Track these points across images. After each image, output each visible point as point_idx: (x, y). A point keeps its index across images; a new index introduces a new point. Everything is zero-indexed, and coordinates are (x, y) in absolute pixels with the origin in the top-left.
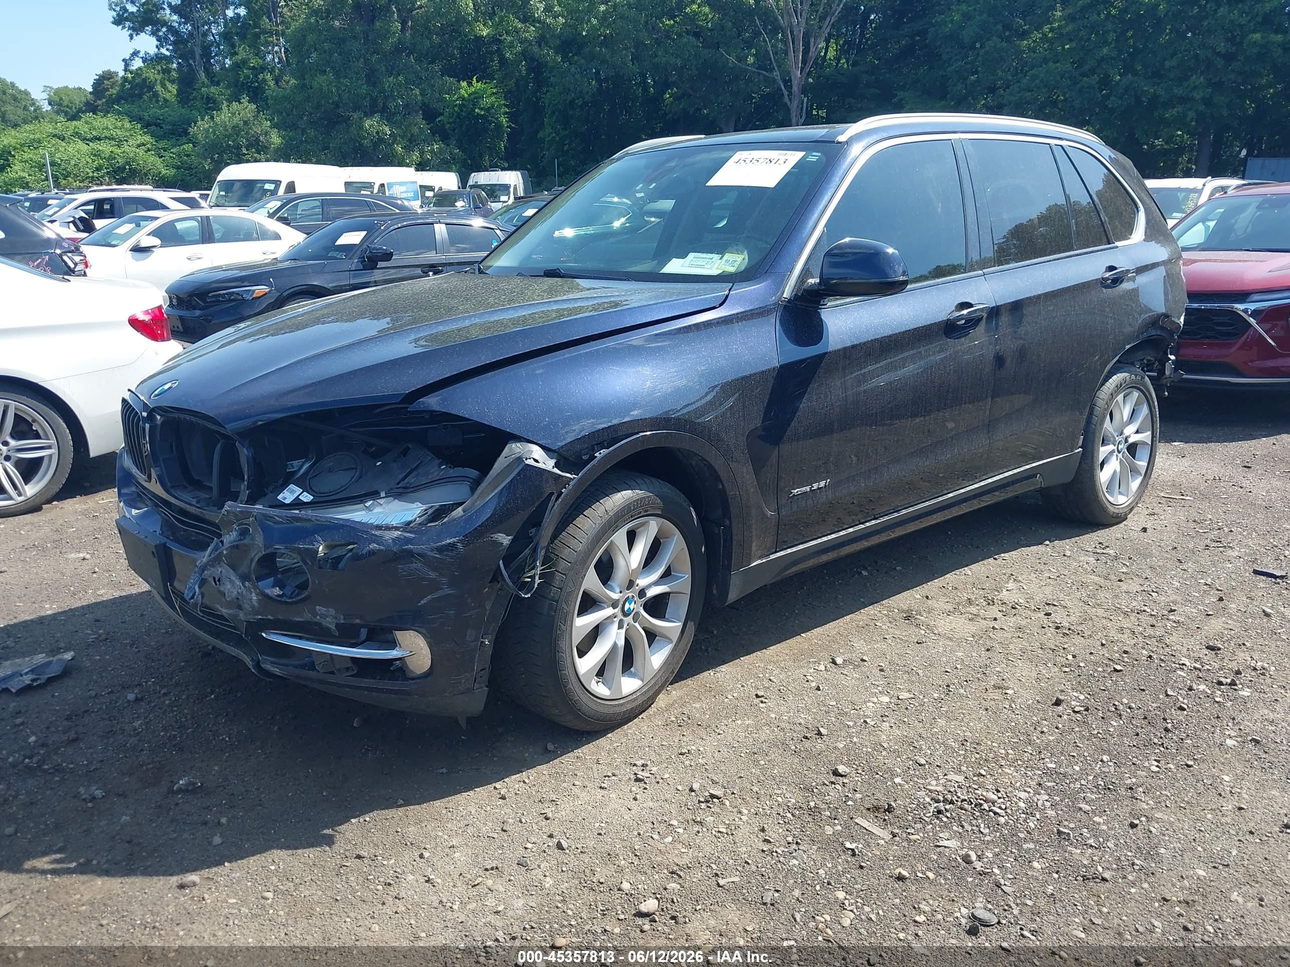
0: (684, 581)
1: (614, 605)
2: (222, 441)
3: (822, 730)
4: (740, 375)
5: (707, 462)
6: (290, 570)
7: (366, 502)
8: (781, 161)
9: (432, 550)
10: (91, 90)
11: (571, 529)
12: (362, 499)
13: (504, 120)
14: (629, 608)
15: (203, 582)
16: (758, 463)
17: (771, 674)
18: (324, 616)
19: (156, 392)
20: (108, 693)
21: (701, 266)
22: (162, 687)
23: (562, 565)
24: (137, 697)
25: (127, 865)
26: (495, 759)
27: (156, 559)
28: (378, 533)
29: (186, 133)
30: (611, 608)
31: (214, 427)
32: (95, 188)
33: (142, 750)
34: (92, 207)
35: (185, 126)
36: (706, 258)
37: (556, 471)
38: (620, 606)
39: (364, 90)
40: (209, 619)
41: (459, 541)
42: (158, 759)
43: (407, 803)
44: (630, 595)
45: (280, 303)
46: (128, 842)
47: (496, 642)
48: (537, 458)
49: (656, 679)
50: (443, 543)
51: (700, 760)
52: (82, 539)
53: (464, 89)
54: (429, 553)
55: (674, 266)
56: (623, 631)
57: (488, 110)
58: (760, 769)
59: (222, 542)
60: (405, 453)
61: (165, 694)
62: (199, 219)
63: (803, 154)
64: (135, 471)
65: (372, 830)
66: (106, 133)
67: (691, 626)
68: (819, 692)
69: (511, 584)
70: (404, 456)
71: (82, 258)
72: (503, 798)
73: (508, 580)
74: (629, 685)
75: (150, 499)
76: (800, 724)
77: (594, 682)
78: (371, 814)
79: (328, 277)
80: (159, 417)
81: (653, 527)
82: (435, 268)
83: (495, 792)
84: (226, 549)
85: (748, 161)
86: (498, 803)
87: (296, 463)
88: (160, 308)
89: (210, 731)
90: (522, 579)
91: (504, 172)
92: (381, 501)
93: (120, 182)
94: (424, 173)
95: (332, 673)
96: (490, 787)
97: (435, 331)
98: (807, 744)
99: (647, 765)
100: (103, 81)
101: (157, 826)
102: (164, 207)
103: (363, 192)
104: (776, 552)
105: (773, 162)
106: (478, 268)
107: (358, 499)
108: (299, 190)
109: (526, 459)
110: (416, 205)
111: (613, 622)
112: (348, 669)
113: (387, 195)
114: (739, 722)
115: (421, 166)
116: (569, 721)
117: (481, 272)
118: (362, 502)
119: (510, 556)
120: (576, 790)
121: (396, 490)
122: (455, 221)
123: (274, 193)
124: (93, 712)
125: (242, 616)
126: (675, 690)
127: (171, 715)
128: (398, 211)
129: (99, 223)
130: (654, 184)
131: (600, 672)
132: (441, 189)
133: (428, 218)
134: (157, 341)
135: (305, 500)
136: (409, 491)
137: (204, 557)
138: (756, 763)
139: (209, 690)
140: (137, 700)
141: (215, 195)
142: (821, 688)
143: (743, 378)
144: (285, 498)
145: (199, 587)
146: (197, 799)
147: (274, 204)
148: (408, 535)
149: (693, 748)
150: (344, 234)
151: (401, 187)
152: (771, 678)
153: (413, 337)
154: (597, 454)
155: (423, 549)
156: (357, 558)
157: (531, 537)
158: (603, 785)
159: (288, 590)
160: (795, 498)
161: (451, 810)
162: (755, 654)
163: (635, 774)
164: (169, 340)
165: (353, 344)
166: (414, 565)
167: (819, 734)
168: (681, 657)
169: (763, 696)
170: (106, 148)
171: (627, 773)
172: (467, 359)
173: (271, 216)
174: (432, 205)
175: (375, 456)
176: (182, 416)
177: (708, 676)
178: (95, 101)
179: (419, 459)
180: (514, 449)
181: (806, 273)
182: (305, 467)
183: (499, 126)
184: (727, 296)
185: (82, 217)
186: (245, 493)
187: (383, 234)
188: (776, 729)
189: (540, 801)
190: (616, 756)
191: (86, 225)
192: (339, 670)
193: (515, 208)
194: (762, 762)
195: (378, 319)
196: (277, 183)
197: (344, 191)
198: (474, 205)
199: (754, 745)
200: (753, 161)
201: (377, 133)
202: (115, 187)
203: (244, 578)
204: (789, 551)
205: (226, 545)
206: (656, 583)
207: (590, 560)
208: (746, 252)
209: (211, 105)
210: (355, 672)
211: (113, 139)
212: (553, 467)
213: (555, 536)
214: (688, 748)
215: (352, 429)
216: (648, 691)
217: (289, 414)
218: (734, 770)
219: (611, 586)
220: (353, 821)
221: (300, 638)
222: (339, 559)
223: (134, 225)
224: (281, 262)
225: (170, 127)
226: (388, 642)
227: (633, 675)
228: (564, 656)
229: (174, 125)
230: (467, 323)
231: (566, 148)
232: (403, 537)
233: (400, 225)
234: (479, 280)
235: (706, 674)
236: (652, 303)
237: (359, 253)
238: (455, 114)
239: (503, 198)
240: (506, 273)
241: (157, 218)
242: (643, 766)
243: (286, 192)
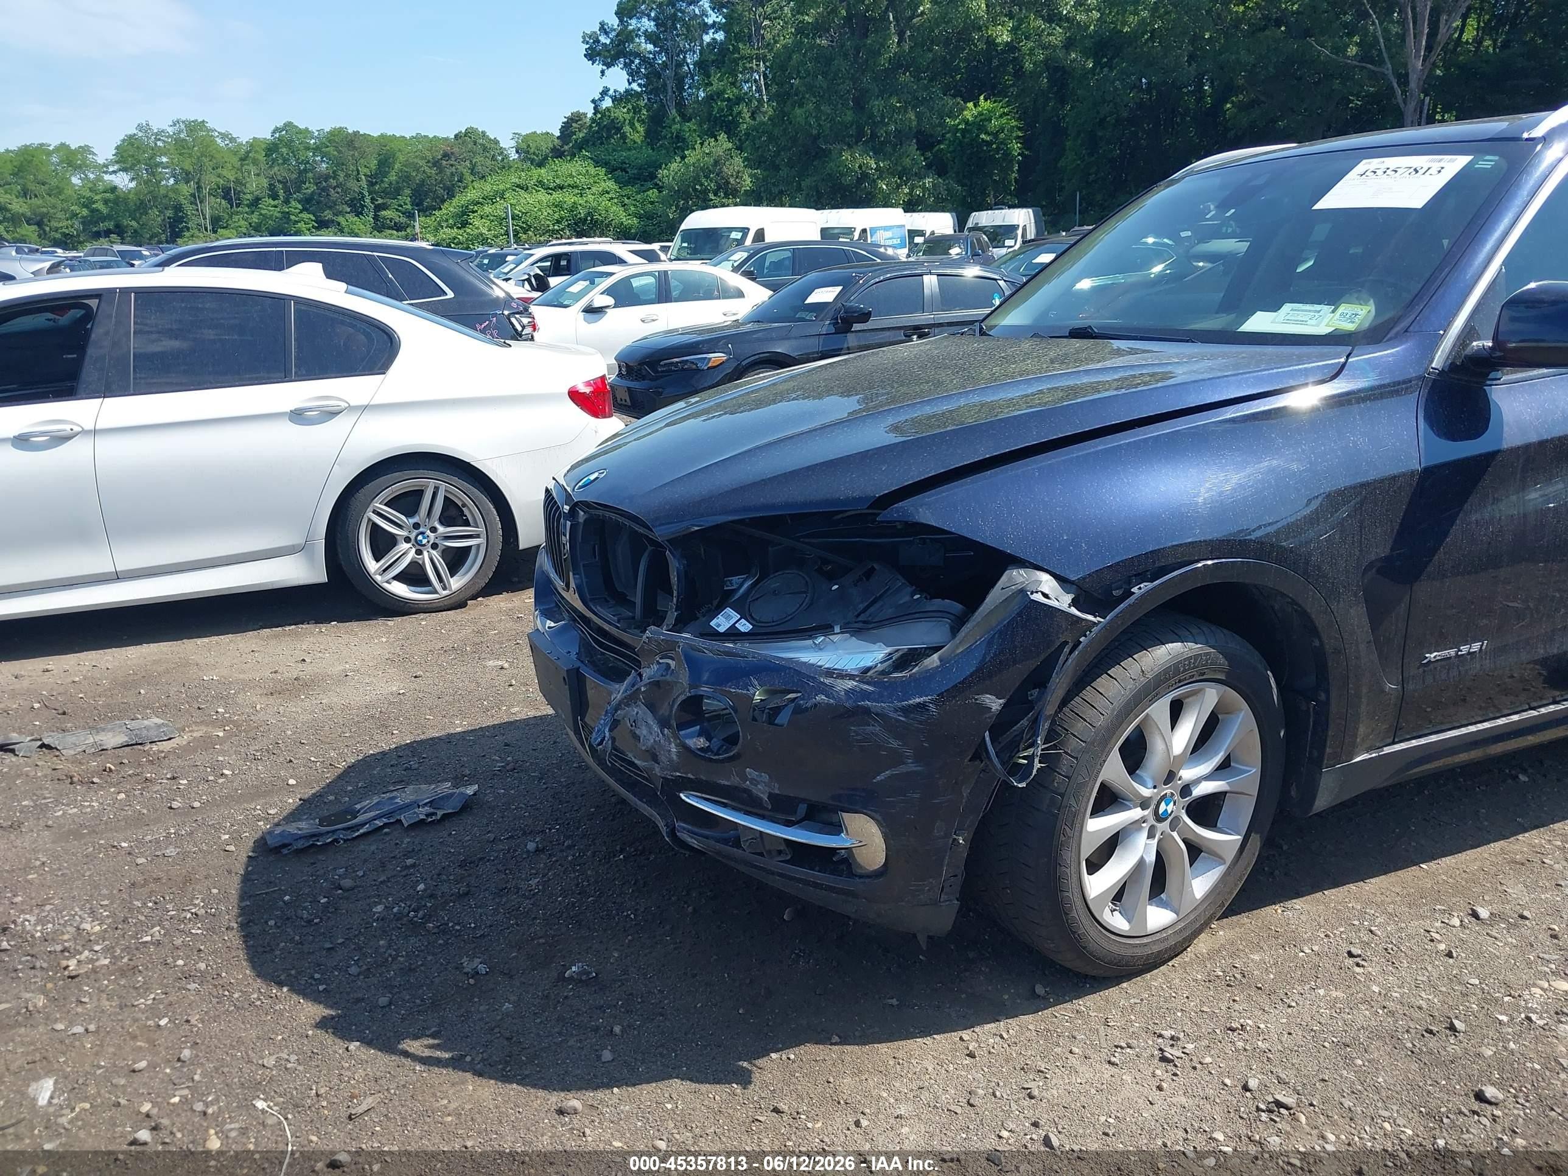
0: (1250, 774)
1: (1144, 804)
2: (650, 548)
3: (1456, 1022)
4: (1359, 481)
5: (1300, 606)
6: (718, 717)
7: (816, 638)
8: (1433, 171)
9: (896, 711)
10: (558, 134)
11: (1088, 693)
12: (810, 633)
13: (1016, 147)
14: (1166, 810)
15: (615, 724)
16: (1377, 612)
17: (1372, 920)
18: (754, 782)
19: (580, 484)
20: (507, 839)
21: (1303, 322)
22: (567, 837)
23: (1073, 744)
24: (537, 847)
25: (503, 1069)
26: (963, 996)
27: (567, 687)
28: (827, 681)
29: (653, 176)
30: (1139, 808)
31: (642, 530)
32: (554, 242)
33: (535, 918)
34: (549, 264)
35: (651, 170)
36: (1310, 311)
37: (1074, 611)
38: (1153, 807)
39: (849, 116)
40: (622, 766)
41: (932, 702)
42: (552, 932)
43: (844, 1041)
44: (1169, 791)
45: (739, 372)
46: (507, 1039)
47: (975, 844)
48: (1047, 592)
49: (1197, 913)
50: (911, 702)
51: (1260, 1043)
52: (503, 644)
53: (970, 111)
54: (892, 714)
55: (1260, 322)
56: (1154, 842)
57: (995, 135)
58: (1355, 1072)
59: (640, 675)
60: (869, 574)
61: (569, 847)
62: (657, 274)
63: (1469, 158)
64: (553, 575)
65: (797, 1075)
66: (570, 181)
67: (1256, 841)
68: (1451, 961)
69: (999, 766)
70: (868, 579)
71: (530, 320)
72: (971, 1055)
73: (995, 760)
74: (1158, 917)
75: (567, 611)
76: (1420, 1008)
77: (1107, 910)
78: (796, 1049)
79: (793, 343)
80: (582, 513)
81: (1211, 696)
82: (920, 331)
83: (960, 1044)
84: (645, 685)
85: (1379, 172)
86: (965, 1062)
87: (736, 579)
88: (603, 378)
89: (614, 903)
90: (1015, 760)
91: (1012, 210)
92: (835, 638)
93: (580, 235)
94: (915, 215)
95: (761, 854)
96: (955, 1036)
97: (919, 413)
98: (1433, 1043)
99: (1178, 1039)
100: (572, 122)
101: (541, 1022)
102: (621, 261)
103: (841, 240)
104: (1394, 743)
105: (1421, 172)
106: (980, 329)
107: (807, 633)
108: (769, 238)
109: (1032, 593)
110: (902, 253)
111: (1140, 829)
112: (780, 852)
113: (869, 242)
114: (1322, 992)
115: (910, 207)
116: (1068, 959)
117: (982, 333)
118: (810, 637)
119: (1001, 725)
120: (1073, 1061)
121: (856, 625)
122: (948, 271)
123: (740, 242)
124: (488, 860)
125: (657, 770)
126: (1222, 928)
127: (572, 875)
128: (879, 261)
129: (553, 281)
130: (1233, 211)
131: (1119, 896)
132: (933, 233)
133: (916, 269)
134: (598, 417)
135: (743, 629)
136: (871, 626)
137: (619, 691)
138: (1348, 1061)
139: (618, 848)
140: (537, 850)
141: (678, 246)
142: (1455, 955)
143: (1363, 485)
144: (719, 625)
145: (610, 730)
146: (590, 994)
147: (740, 256)
148: (866, 687)
149: (1249, 1022)
150: (816, 291)
151: (886, 233)
152: (1373, 928)
153: (890, 420)
154: (1135, 590)
155: (884, 708)
156: (799, 710)
157: (1031, 702)
158: (1113, 1059)
159: (716, 743)
160: (1432, 666)
161: (901, 1062)
162: (1346, 888)
163: (1161, 1049)
164: (610, 416)
165: (815, 430)
166: (871, 728)
167: (1452, 1028)
168: (1236, 885)
169: (1359, 956)
170: (569, 198)
171: (1148, 1045)
172: (959, 451)
173: (735, 269)
174: (921, 254)
175: (831, 578)
176: (607, 514)
177: (1273, 913)
178: (562, 147)
179: (886, 584)
180: (1017, 576)
181: (1469, 332)
182: (746, 586)
183: (1007, 154)
184: (1344, 365)
185: (537, 274)
186: (672, 617)
187: (862, 289)
188: (1381, 1012)
189: (1023, 1069)
190: (1133, 1018)
191: (541, 284)
192: (769, 852)
193: (1023, 253)
194: (1359, 1062)
195: (848, 396)
196: (745, 231)
197: (819, 239)
198: (971, 252)
199: (1346, 1032)
200: (1388, 172)
201: (860, 167)
202: (574, 240)
203: (664, 723)
204: (1414, 743)
205: (646, 680)
206: (1208, 777)
207: (1113, 740)
208: (1372, 301)
209: (680, 145)
210: (789, 857)
211: (577, 187)
212: (1070, 606)
213: (1065, 702)
214: (1242, 1021)
215: (807, 540)
216: (1184, 928)
217: (730, 518)
218: (1311, 1068)
219: (1140, 777)
220: (774, 1056)
221: (725, 805)
222: (777, 710)
223: (588, 282)
224: (742, 324)
225: (636, 171)
226: (831, 824)
227: (1164, 905)
228: (1068, 871)
229: (640, 169)
230: (962, 402)
231: (1092, 178)
232: (858, 689)
233: (882, 278)
234: (977, 344)
235: (1269, 910)
236: (1229, 373)
237: (831, 313)
238: (957, 141)
239: (1008, 243)
240: (1016, 333)
241: (611, 274)
242: (1172, 1038)
243: (754, 241)
